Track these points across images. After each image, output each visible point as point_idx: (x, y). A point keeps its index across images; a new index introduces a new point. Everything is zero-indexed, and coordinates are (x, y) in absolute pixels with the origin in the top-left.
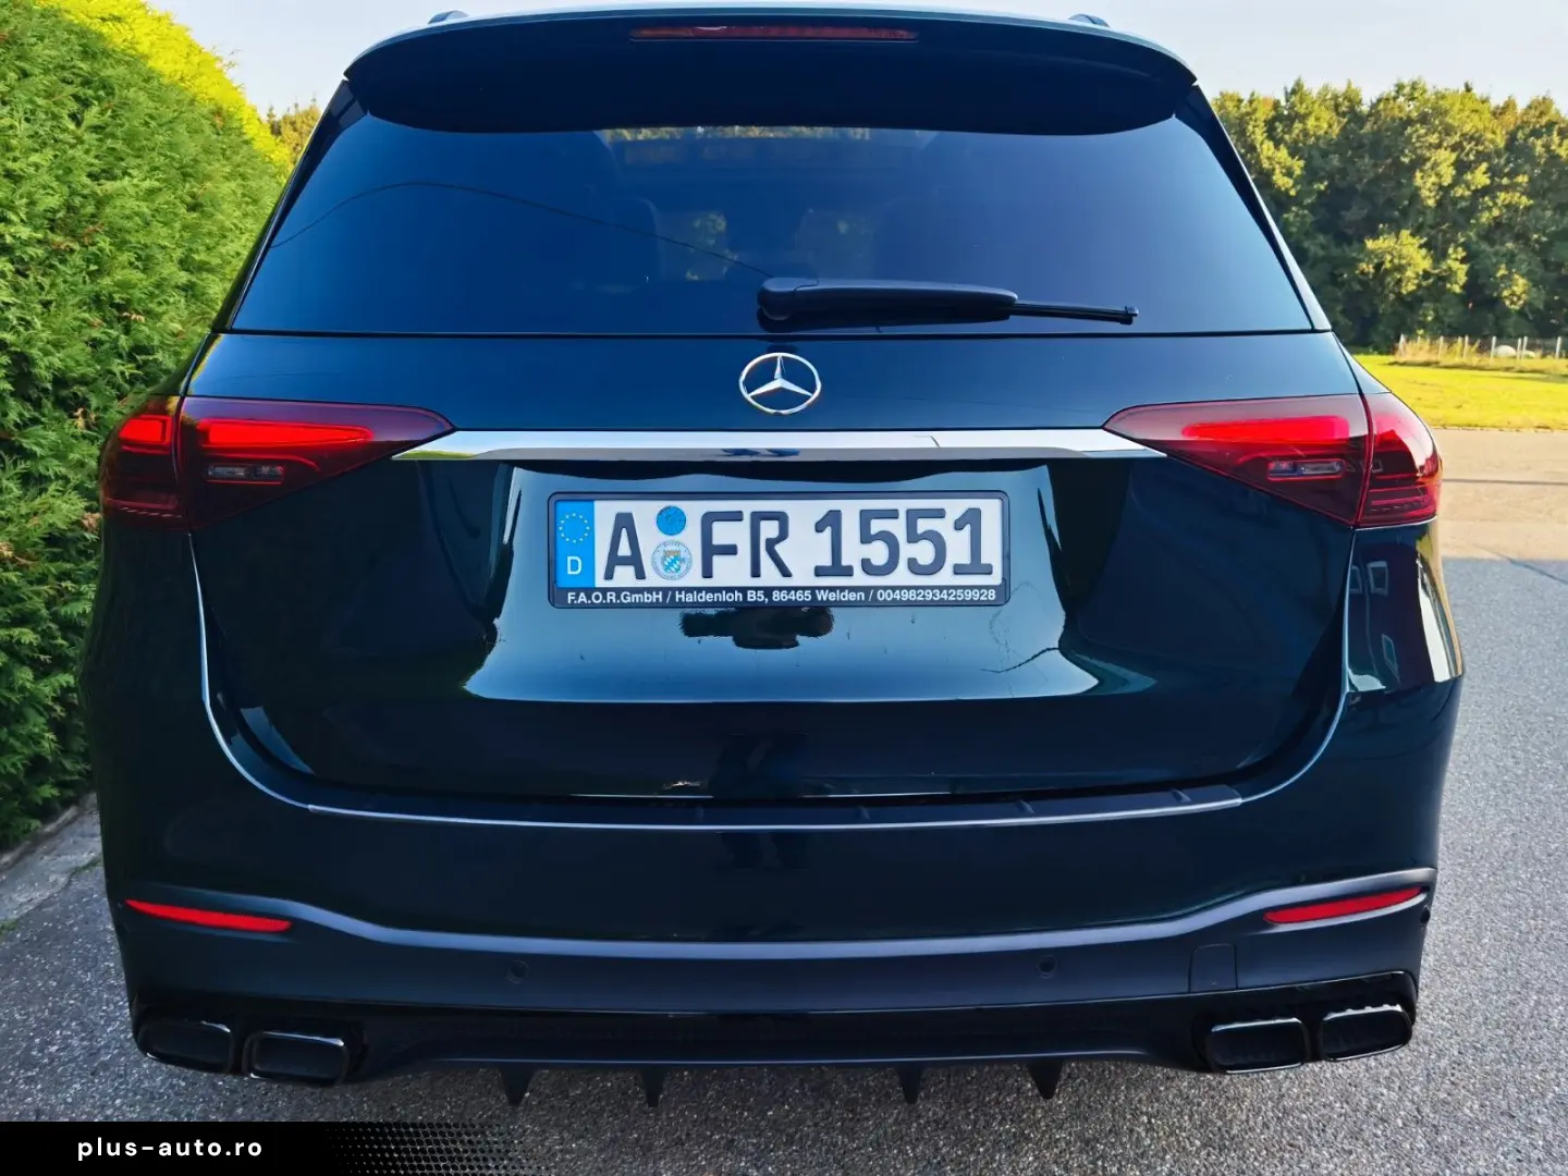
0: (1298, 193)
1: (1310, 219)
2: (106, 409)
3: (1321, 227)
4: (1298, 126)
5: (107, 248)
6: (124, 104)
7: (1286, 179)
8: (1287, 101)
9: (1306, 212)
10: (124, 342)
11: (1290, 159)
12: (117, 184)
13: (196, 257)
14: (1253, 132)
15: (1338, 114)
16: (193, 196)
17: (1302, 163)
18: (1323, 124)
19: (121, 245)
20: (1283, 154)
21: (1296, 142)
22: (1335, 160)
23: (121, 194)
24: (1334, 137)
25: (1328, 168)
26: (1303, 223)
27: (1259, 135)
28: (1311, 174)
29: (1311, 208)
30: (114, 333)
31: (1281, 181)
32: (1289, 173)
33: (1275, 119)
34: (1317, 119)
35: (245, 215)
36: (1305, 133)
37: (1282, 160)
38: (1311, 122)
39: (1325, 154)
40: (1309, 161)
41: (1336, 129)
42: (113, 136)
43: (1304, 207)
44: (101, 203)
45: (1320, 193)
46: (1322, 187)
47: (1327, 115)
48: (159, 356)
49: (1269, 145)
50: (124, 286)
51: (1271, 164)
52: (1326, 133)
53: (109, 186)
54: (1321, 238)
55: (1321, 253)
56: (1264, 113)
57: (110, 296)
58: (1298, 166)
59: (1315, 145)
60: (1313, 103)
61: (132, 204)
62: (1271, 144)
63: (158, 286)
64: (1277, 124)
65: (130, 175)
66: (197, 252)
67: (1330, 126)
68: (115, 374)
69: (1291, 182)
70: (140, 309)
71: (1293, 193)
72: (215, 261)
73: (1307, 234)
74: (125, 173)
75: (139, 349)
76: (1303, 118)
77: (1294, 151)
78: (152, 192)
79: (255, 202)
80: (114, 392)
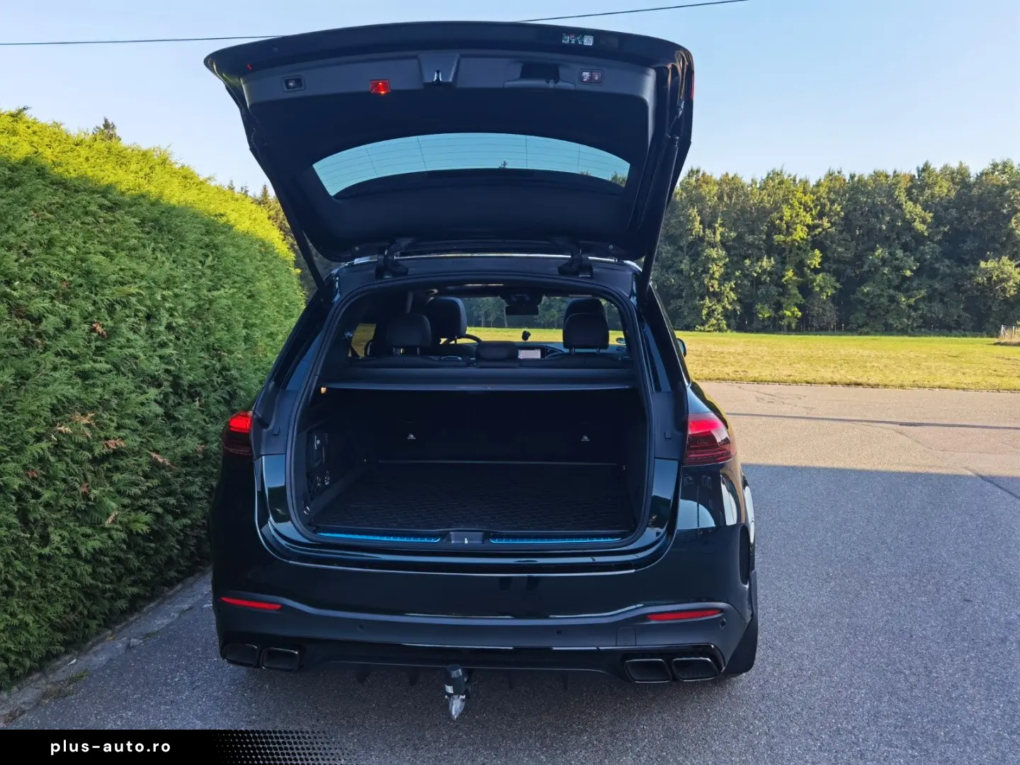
0: (929, 234)
1: (938, 249)
2: (208, 397)
3: (946, 254)
4: (928, 192)
5: (213, 322)
6: (224, 253)
7: (922, 225)
8: (919, 176)
9: (935, 245)
10: (218, 366)
11: (923, 212)
12: (219, 293)
13: (250, 321)
14: (899, 196)
15: (954, 183)
16: (250, 291)
17: (931, 215)
18: (943, 189)
19: (218, 321)
20: (919, 209)
21: (926, 201)
22: (954, 212)
23: (220, 297)
24: (952, 197)
25: (949, 217)
26: (933, 252)
27: (903, 198)
28: (938, 221)
29: (939, 243)
30: (214, 362)
31: (919, 226)
32: (924, 222)
33: (911, 187)
34: (940, 187)
35: (273, 295)
36: (933, 196)
37: (918, 213)
38: (937, 189)
39: (946, 209)
40: (936, 212)
41: (953, 193)
42: (218, 270)
43: (934, 243)
44: (211, 302)
45: (945, 234)
46: (946, 229)
47: (946, 184)
48: (233, 372)
49: (910, 203)
50: (219, 340)
51: (911, 216)
52: (947, 195)
53: (216, 293)
54: (947, 262)
55: (948, 271)
56: (904, 184)
57: (213, 346)
58: (929, 216)
59: (939, 203)
60: (937, 177)
61: (224, 302)
62: (911, 203)
63: (234, 338)
64: (914, 190)
65: (224, 288)
66: (251, 319)
67: (949, 191)
68: (213, 381)
69: (925, 227)
70: (225, 350)
71: (926, 234)
72: (258, 322)
73: (937, 260)
74: (222, 286)
75: (224, 368)
76: (930, 186)
77: (926, 207)
78: (233, 294)
79: (278, 287)
80: (213, 389)
